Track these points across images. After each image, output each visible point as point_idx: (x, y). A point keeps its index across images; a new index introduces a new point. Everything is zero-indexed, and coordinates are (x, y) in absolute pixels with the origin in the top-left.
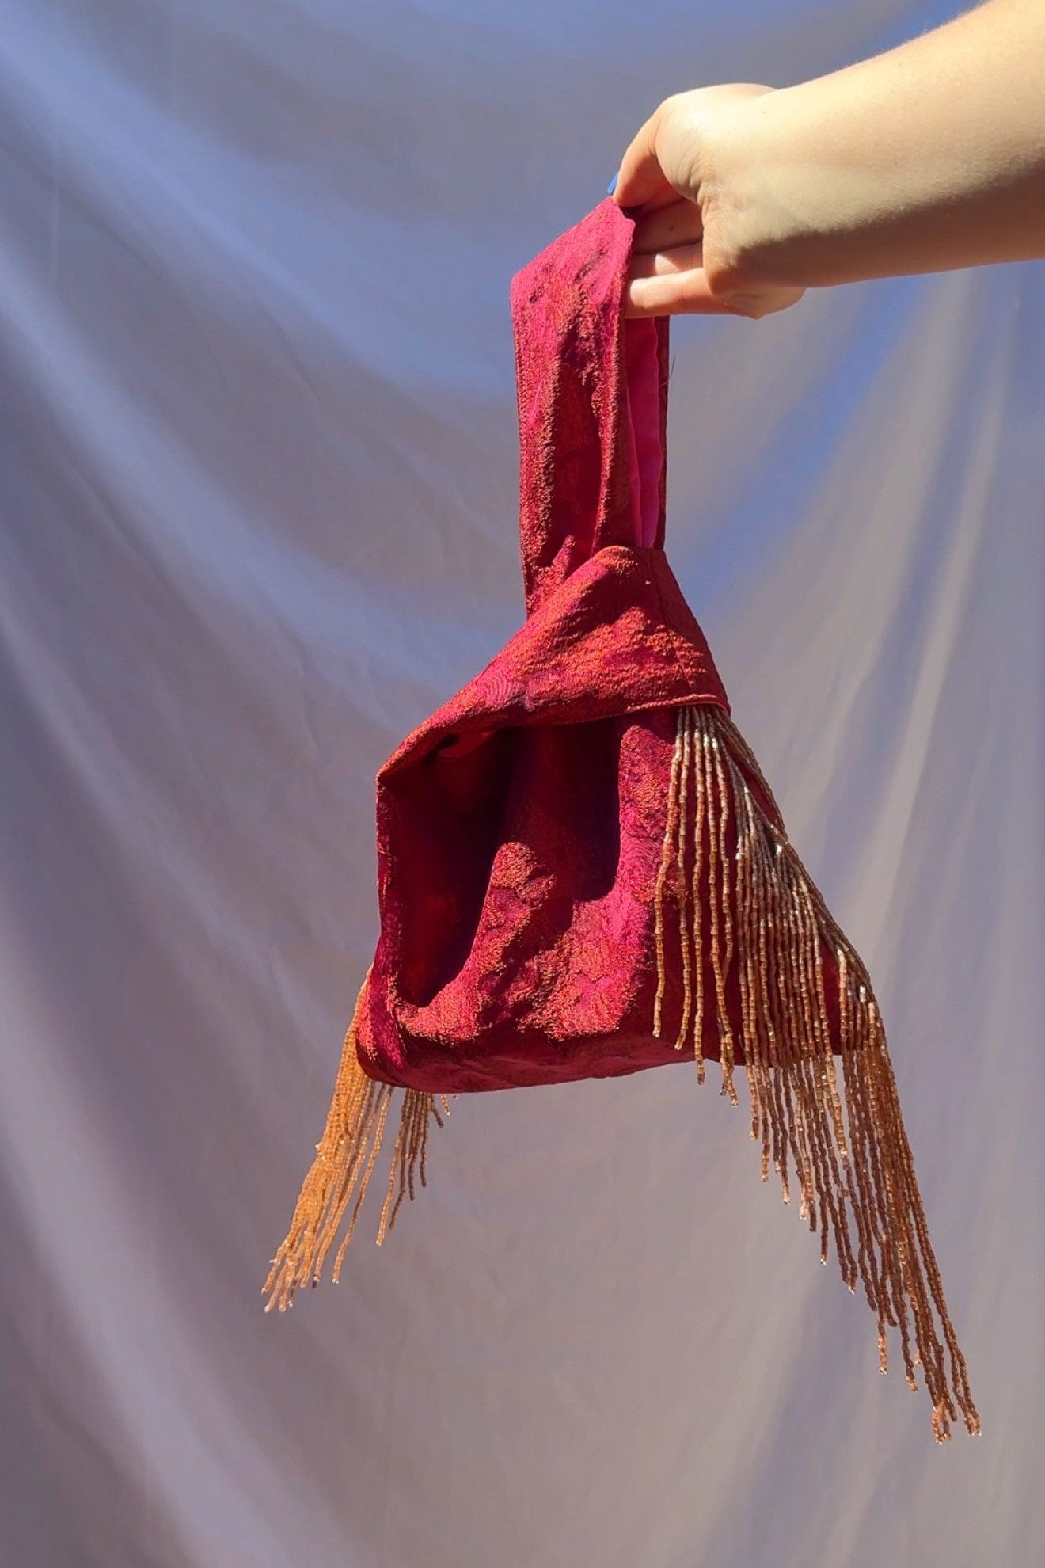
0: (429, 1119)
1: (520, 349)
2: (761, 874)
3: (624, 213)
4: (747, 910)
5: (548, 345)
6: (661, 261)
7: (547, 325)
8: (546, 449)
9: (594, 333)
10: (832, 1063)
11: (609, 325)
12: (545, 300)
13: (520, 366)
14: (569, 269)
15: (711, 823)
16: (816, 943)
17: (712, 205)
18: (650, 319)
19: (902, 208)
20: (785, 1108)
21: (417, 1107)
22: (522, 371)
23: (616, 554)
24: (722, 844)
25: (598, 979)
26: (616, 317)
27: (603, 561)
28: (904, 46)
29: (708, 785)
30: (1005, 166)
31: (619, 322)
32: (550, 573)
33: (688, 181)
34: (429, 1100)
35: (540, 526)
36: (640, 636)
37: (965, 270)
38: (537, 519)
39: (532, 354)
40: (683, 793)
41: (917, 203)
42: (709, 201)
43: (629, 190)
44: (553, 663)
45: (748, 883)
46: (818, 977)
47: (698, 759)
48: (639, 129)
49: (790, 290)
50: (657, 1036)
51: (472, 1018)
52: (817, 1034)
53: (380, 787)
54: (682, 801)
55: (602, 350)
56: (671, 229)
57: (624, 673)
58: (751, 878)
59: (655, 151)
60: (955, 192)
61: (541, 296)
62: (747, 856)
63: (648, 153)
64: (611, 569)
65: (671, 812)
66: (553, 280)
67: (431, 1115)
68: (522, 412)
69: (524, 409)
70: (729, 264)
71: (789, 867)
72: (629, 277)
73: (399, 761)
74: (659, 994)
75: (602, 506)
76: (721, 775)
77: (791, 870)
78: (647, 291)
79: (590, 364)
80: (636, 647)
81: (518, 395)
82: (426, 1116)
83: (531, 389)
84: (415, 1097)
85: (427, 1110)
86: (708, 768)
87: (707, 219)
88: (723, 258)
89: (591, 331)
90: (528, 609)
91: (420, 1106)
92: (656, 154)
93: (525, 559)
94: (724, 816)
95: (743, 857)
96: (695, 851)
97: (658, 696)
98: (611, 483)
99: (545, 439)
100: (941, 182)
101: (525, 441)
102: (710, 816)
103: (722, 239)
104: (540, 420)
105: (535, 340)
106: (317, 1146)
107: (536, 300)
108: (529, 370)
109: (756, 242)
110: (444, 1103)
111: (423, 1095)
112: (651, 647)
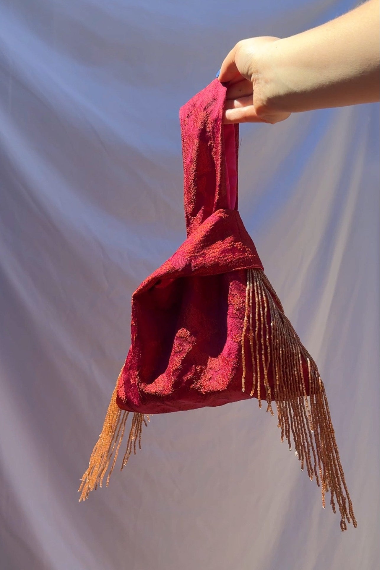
0: (142, 424)
1: (183, 136)
2: (280, 331)
3: (222, 84)
4: (275, 344)
5: (194, 134)
6: (236, 103)
7: (194, 126)
8: (194, 173)
9: (212, 130)
10: (306, 399)
11: (217, 127)
12: (193, 117)
13: (184, 142)
14: (202, 106)
15: (261, 312)
16: (300, 355)
17: (257, 82)
18: (233, 124)
19: (328, 83)
20: (289, 416)
21: (138, 419)
22: (184, 143)
23: (223, 212)
24: (266, 320)
25: (218, 370)
26: (221, 123)
27: (218, 215)
28: (329, 22)
29: (260, 298)
30: (366, 67)
31: (222, 125)
32: (196, 219)
33: (248, 73)
34: (142, 416)
35: (192, 201)
36: (233, 243)
37: (350, 106)
38: (191, 199)
39: (188, 137)
40: (251, 301)
41: (333, 81)
42: (256, 81)
43: (224, 76)
44: (201, 253)
45: (275, 334)
46: (301, 368)
47: (255, 289)
48: (228, 53)
49: (286, 113)
50: (244, 391)
51: (170, 386)
52: (301, 389)
53: (133, 300)
54: (251, 304)
55: (215, 136)
56: (240, 91)
57: (228, 257)
58: (276, 332)
59: (235, 61)
60: (348, 77)
61: (191, 115)
62: (275, 324)
63: (232, 62)
64: (221, 218)
65: (247, 308)
66: (195, 110)
67: (143, 422)
68: (184, 159)
69: (185, 158)
70: (263, 104)
71: (288, 328)
72: (225, 109)
73: (140, 290)
74: (244, 376)
75: (217, 194)
76: (264, 295)
77: (289, 329)
78: (232, 114)
79: (210, 141)
80: (232, 247)
81: (183, 152)
82: (141, 423)
83: (187, 150)
84: (137, 415)
85: (141, 420)
86: (259, 292)
87: (255, 87)
88: (261, 102)
89: (211, 129)
90: (187, 232)
91: (139, 419)
92: (235, 63)
93: (186, 214)
94: (266, 310)
95: (273, 324)
96: (256, 322)
97: (241, 265)
98: (220, 186)
99: (194, 169)
100: (342, 73)
101: (185, 170)
102: (261, 310)
103: (260, 94)
104: (192, 161)
105: (189, 132)
106: (100, 436)
107: (189, 117)
108: (187, 143)
109: (273, 96)
110: (148, 417)
111: (140, 415)
112: (237, 247)
